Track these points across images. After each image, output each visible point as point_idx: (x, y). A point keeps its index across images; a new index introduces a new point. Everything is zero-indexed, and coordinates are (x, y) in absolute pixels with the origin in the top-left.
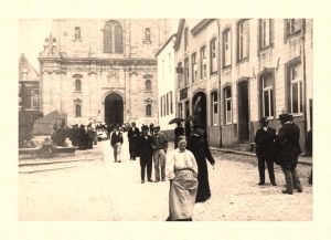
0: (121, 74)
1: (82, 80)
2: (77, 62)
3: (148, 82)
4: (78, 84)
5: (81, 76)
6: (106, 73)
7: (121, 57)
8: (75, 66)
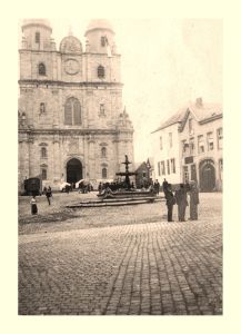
0: (81, 142)
1: (47, 148)
2: (42, 132)
3: (104, 149)
4: (44, 151)
5: (46, 145)
6: (68, 142)
7: (80, 128)
8: (41, 136)
